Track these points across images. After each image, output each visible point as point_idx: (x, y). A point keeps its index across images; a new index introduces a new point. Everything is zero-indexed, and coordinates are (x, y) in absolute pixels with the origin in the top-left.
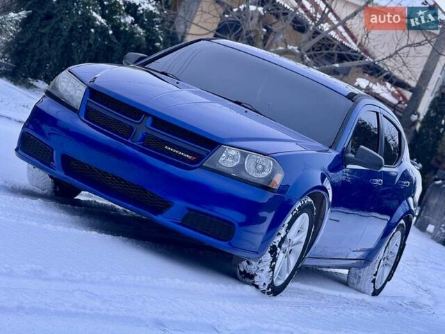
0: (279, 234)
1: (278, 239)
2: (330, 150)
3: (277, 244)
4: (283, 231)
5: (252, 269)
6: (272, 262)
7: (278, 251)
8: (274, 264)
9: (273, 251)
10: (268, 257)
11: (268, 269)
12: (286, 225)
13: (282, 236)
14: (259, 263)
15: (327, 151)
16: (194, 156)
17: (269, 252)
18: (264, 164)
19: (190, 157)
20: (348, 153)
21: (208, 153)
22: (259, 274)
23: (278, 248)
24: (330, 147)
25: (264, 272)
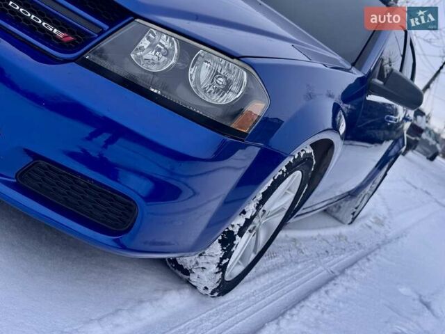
0: (244, 212)
1: (240, 221)
2: (354, 70)
3: (236, 230)
4: (250, 208)
5: (187, 261)
6: (222, 259)
7: (235, 242)
8: (225, 261)
9: (228, 241)
10: (216, 249)
11: (214, 268)
12: (260, 197)
13: (248, 216)
14: (201, 255)
15: (348, 70)
16: (71, 33)
17: (220, 241)
18: (230, 77)
19: (60, 35)
20: (374, 77)
21: (103, 32)
22: (198, 272)
23: (237, 237)
24: (353, 65)
25: (207, 272)
